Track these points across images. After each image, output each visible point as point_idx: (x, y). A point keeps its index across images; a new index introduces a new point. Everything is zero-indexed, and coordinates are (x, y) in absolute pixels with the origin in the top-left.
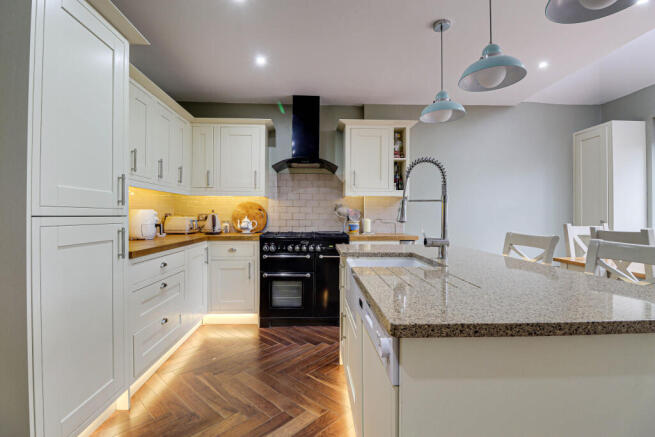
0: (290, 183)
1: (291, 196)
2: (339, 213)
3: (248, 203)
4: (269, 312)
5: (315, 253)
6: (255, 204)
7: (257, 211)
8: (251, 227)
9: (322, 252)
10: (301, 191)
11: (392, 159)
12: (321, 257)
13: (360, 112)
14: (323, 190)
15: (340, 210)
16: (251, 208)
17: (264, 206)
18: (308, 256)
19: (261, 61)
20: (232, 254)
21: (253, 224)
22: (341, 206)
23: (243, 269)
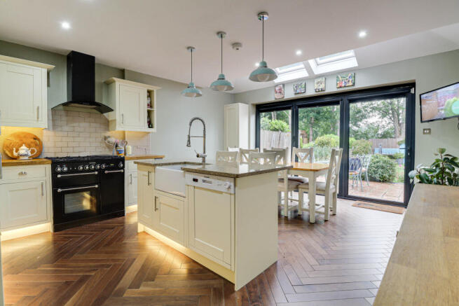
0: (64, 118)
1: (66, 128)
2: (109, 142)
3: (23, 133)
4: (62, 219)
5: (101, 171)
6: (29, 134)
7: (32, 140)
8: (30, 154)
9: (106, 169)
10: (75, 124)
11: (146, 108)
12: (106, 172)
13: (122, 74)
14: (94, 125)
15: (109, 139)
16: (25, 137)
17: (39, 136)
18: (96, 173)
19: (66, 25)
20: (22, 177)
21: (32, 152)
22: (109, 137)
23: (36, 188)
